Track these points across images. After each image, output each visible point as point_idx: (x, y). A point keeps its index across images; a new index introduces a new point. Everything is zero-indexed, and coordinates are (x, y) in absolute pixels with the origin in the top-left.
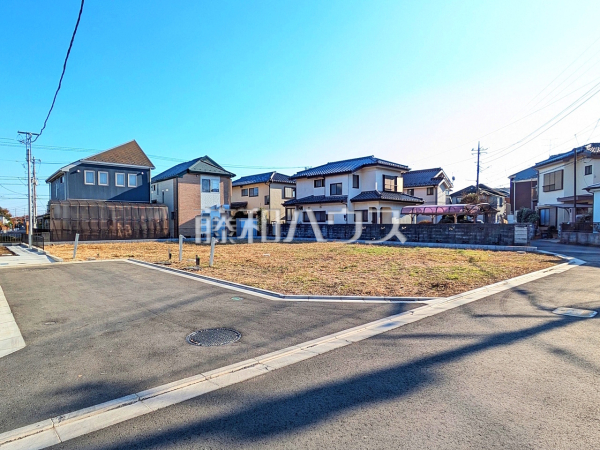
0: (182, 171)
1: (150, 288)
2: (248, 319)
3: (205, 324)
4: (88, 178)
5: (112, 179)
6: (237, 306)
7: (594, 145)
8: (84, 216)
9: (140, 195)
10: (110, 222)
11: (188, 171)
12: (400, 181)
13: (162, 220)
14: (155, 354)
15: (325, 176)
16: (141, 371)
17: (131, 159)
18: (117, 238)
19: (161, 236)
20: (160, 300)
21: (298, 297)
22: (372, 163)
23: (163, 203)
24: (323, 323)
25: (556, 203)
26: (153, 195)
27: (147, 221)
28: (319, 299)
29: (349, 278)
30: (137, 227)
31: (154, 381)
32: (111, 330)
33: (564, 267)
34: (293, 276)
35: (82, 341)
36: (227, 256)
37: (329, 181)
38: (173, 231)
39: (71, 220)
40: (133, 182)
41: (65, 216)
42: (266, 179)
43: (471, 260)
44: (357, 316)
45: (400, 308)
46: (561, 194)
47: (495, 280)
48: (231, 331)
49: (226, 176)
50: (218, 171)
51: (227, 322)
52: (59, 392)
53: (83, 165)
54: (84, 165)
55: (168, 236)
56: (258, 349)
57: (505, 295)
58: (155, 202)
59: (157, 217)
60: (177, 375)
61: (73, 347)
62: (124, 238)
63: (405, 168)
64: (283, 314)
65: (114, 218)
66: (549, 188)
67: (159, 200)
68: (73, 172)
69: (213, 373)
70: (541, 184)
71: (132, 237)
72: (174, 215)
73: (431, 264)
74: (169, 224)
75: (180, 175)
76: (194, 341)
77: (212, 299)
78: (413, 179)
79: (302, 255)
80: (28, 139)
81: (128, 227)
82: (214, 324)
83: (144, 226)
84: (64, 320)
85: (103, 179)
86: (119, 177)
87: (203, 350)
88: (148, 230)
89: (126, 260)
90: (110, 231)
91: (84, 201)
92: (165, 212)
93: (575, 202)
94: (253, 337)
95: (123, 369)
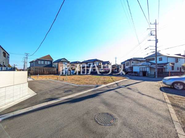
0: (59, 61)
1: (55, 84)
2: (73, 89)
3: (66, 90)
4: (39, 62)
5: (44, 63)
6: (71, 87)
7: (134, 58)
8: (38, 70)
9: (51, 66)
10: (44, 71)
11: (61, 61)
12: (102, 64)
13: (55, 71)
14: (59, 94)
15: (88, 62)
16: (57, 96)
17: (48, 59)
18: (45, 74)
19: (55, 74)
20: (58, 86)
21: (82, 85)
22: (96, 60)
23: (55, 67)
24: (85, 89)
25: (128, 68)
26: (53, 66)
27: (52, 71)
28: (85, 85)
29: (91, 82)
30: (50, 72)
31: (60, 98)
32: (51, 91)
33: (126, 79)
34: (81, 82)
35: (46, 93)
36: (69, 78)
37: (88, 63)
38: (57, 73)
39: (35, 71)
40: (49, 63)
41: (34, 70)
42: (76, 63)
43: (112, 78)
44: (90, 88)
45: (97, 87)
46: (129, 66)
47: (114, 81)
48: (70, 91)
49: (68, 62)
50: (67, 61)
51: (70, 89)
52: (46, 99)
53: (38, 60)
55: (56, 74)
56: (75, 93)
57: (114, 84)
58: (53, 67)
59: (54, 70)
60: (63, 97)
61: (45, 94)
62: (47, 74)
63: (102, 61)
64: (79, 88)
65: (45, 70)
66: (127, 65)
67: (54, 66)
68: (36, 61)
69: (68, 96)
70: (126, 64)
71: (48, 74)
72: (57, 70)
73: (105, 79)
74: (56, 72)
75: (59, 62)
76: (65, 92)
77: (67, 86)
78: (104, 63)
79: (83, 78)
80: (27, 54)
81: (48, 72)
82: (68, 90)
83: (51, 72)
84: (42, 90)
85: (42, 62)
86: (46, 63)
87: (66, 93)
88: (52, 73)
89: (49, 79)
90: (44, 73)
91: (38, 67)
92: (56, 69)
93: (130, 68)
94: (74, 91)
95: (54, 96)
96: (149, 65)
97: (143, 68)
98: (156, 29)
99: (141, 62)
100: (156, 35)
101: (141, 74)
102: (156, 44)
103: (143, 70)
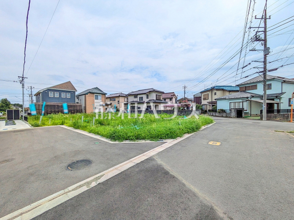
3: (78, 158)
4: (51, 95)
5: (60, 95)
6: (96, 147)
8: (49, 108)
11: (90, 92)
13: (80, 110)
15: (138, 94)
17: (68, 88)
22: (153, 90)
23: (81, 103)
25: (206, 103)
27: (74, 110)
37: (139, 96)
40: (69, 96)
42: (118, 95)
46: (208, 101)
49: (104, 94)
50: (101, 92)
54: (49, 90)
59: (78, 108)
63: (163, 92)
66: (205, 99)
67: (79, 102)
68: (44, 92)
70: (202, 98)
72: (84, 107)
74: (83, 111)
75: (87, 94)
82: (82, 157)
83: (73, 112)
85: (57, 95)
86: (63, 95)
91: (49, 103)
93: (212, 103)
96: (247, 98)
97: (237, 104)
98: (265, 28)
99: (230, 93)
100: (265, 40)
101: (234, 114)
102: (265, 58)
103: (237, 107)
